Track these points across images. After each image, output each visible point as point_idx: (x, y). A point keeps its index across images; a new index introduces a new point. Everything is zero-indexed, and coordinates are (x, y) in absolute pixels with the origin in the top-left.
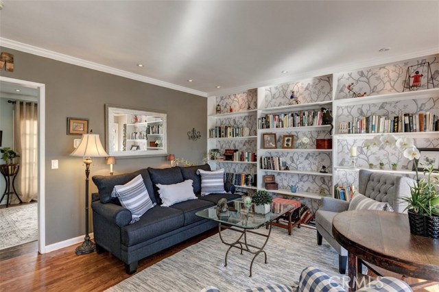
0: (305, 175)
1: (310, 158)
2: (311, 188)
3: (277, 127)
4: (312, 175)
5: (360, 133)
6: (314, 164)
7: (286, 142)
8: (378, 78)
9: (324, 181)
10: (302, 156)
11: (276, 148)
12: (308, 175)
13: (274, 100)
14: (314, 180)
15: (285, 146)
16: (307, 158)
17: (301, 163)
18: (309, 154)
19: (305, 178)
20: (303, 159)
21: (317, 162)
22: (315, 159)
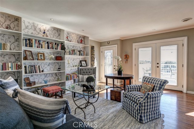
0: (48, 73)
1: (50, 65)
2: (51, 80)
3: (37, 47)
4: (51, 73)
5: (72, 55)
6: (52, 68)
7: (40, 57)
8: (72, 37)
9: (56, 75)
10: (46, 64)
11: (33, 60)
12: (50, 74)
13: (27, 30)
14: (52, 75)
15: (40, 59)
16: (49, 65)
17: (46, 68)
18: (50, 63)
19: (48, 75)
20: (47, 65)
21: (53, 67)
22: (53, 65)
